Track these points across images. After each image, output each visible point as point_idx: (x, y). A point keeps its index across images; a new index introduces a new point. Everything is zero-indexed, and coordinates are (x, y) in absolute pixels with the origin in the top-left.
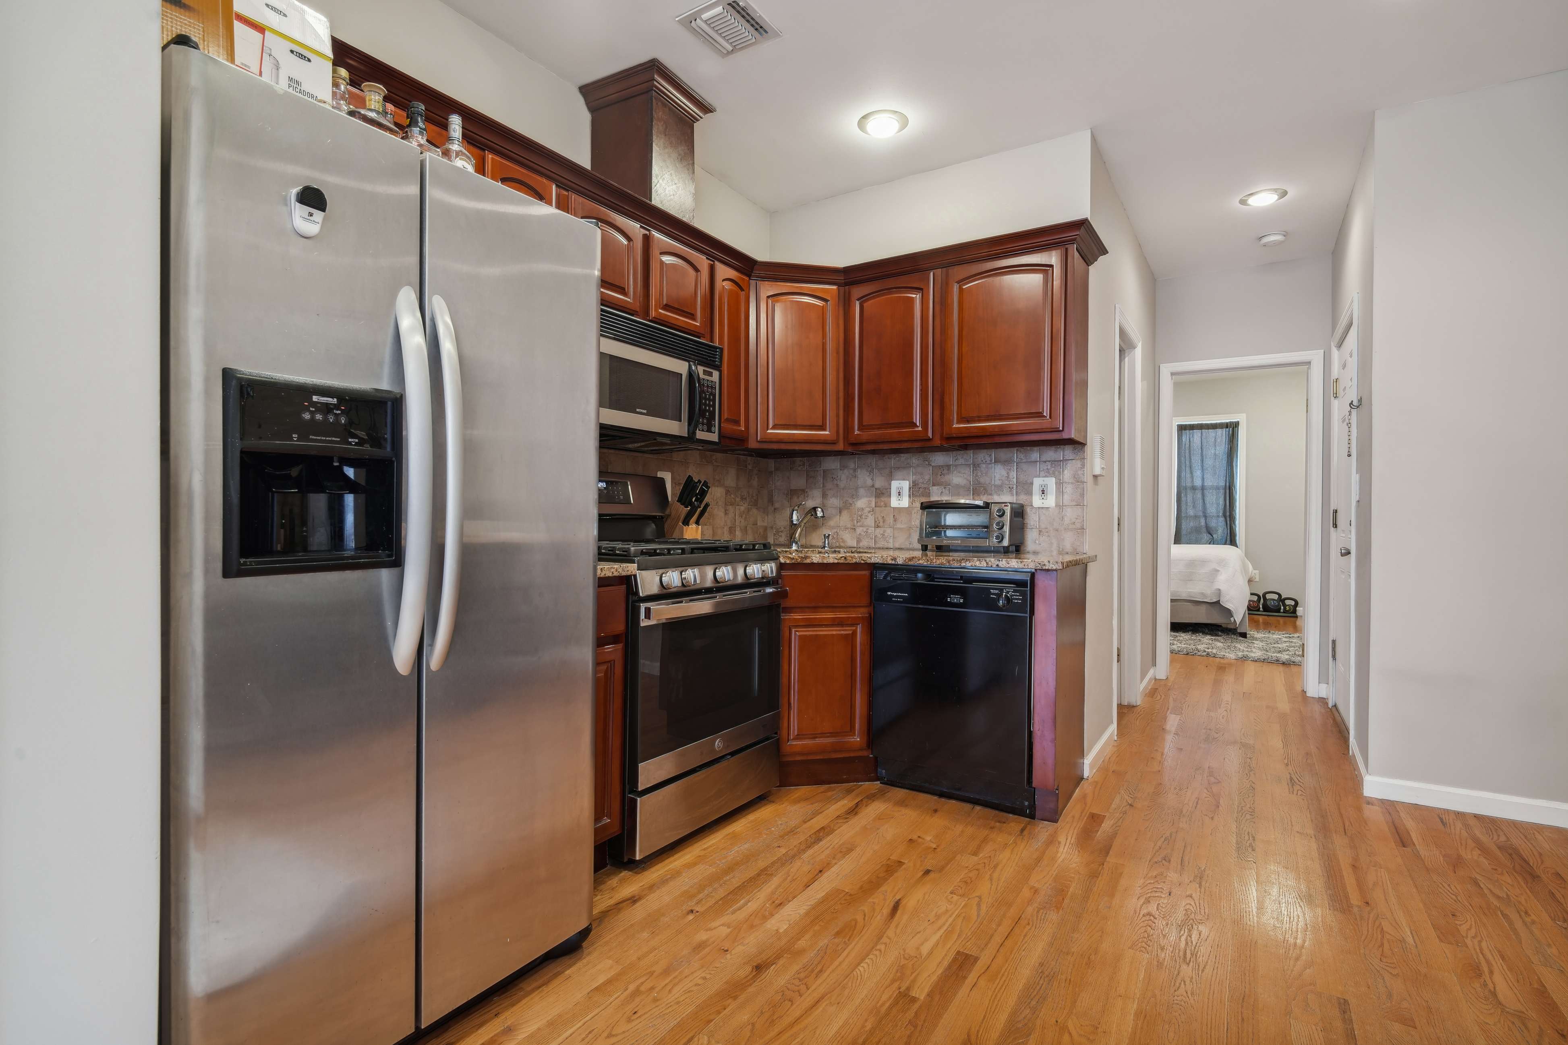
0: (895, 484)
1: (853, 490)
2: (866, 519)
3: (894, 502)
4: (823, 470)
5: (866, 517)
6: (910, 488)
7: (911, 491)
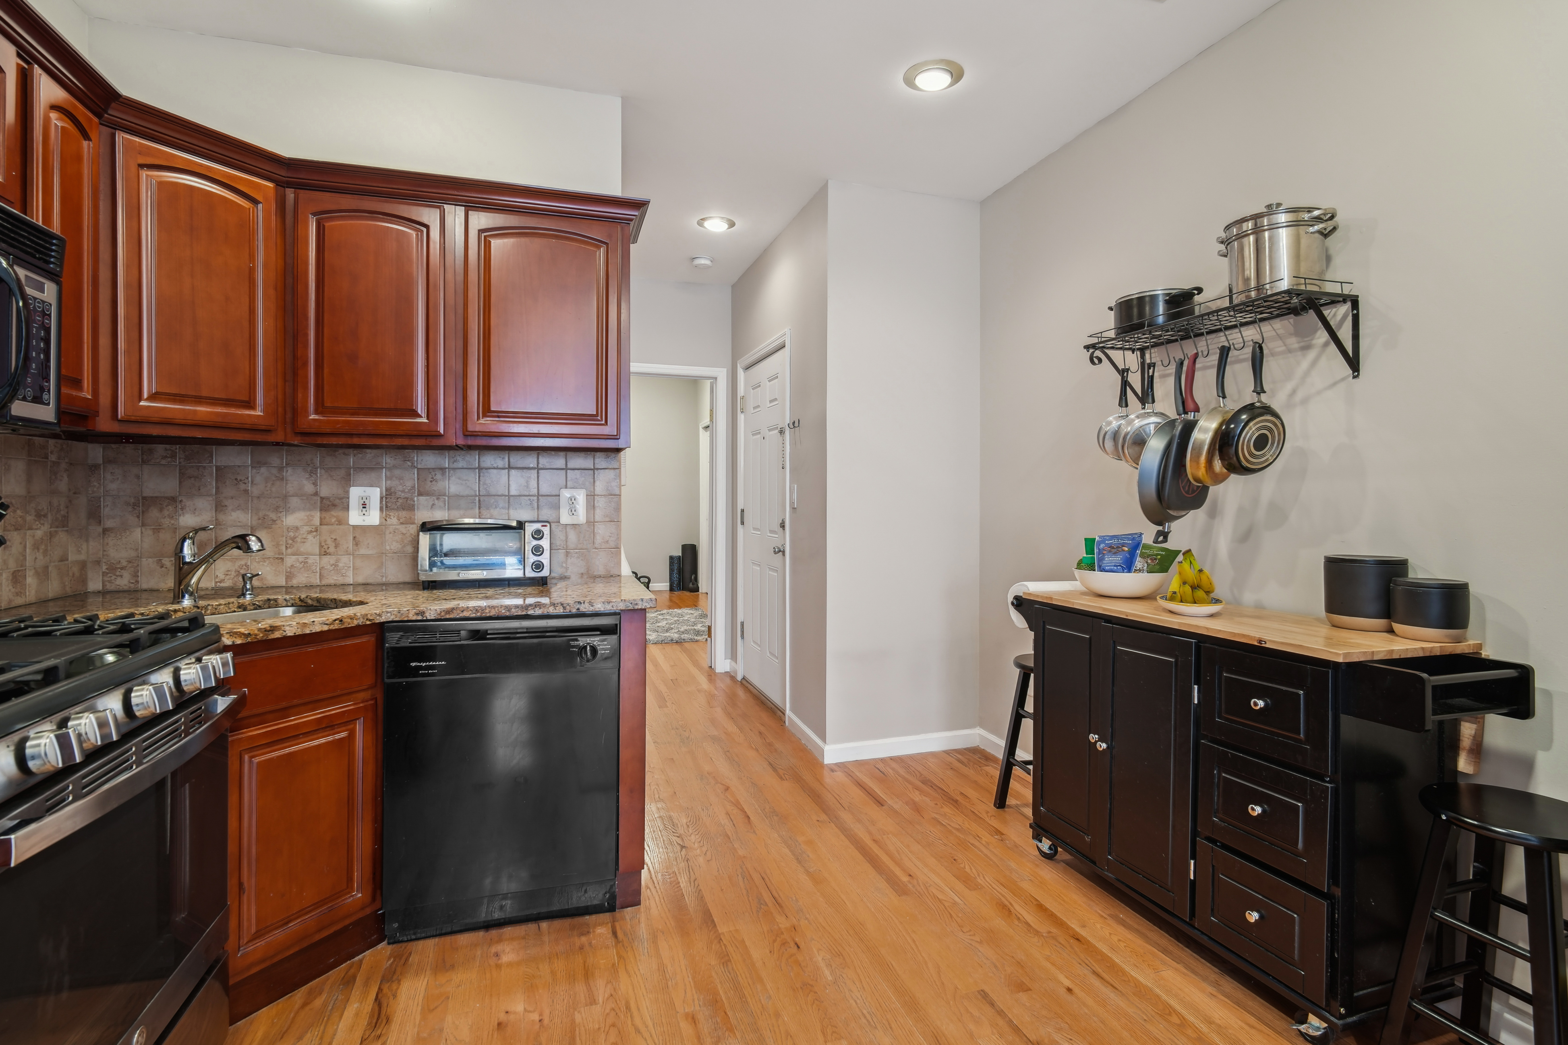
0: (356, 493)
1: (277, 499)
2: (304, 542)
3: (355, 518)
4: (217, 467)
5: (303, 540)
6: (381, 498)
7: (384, 503)
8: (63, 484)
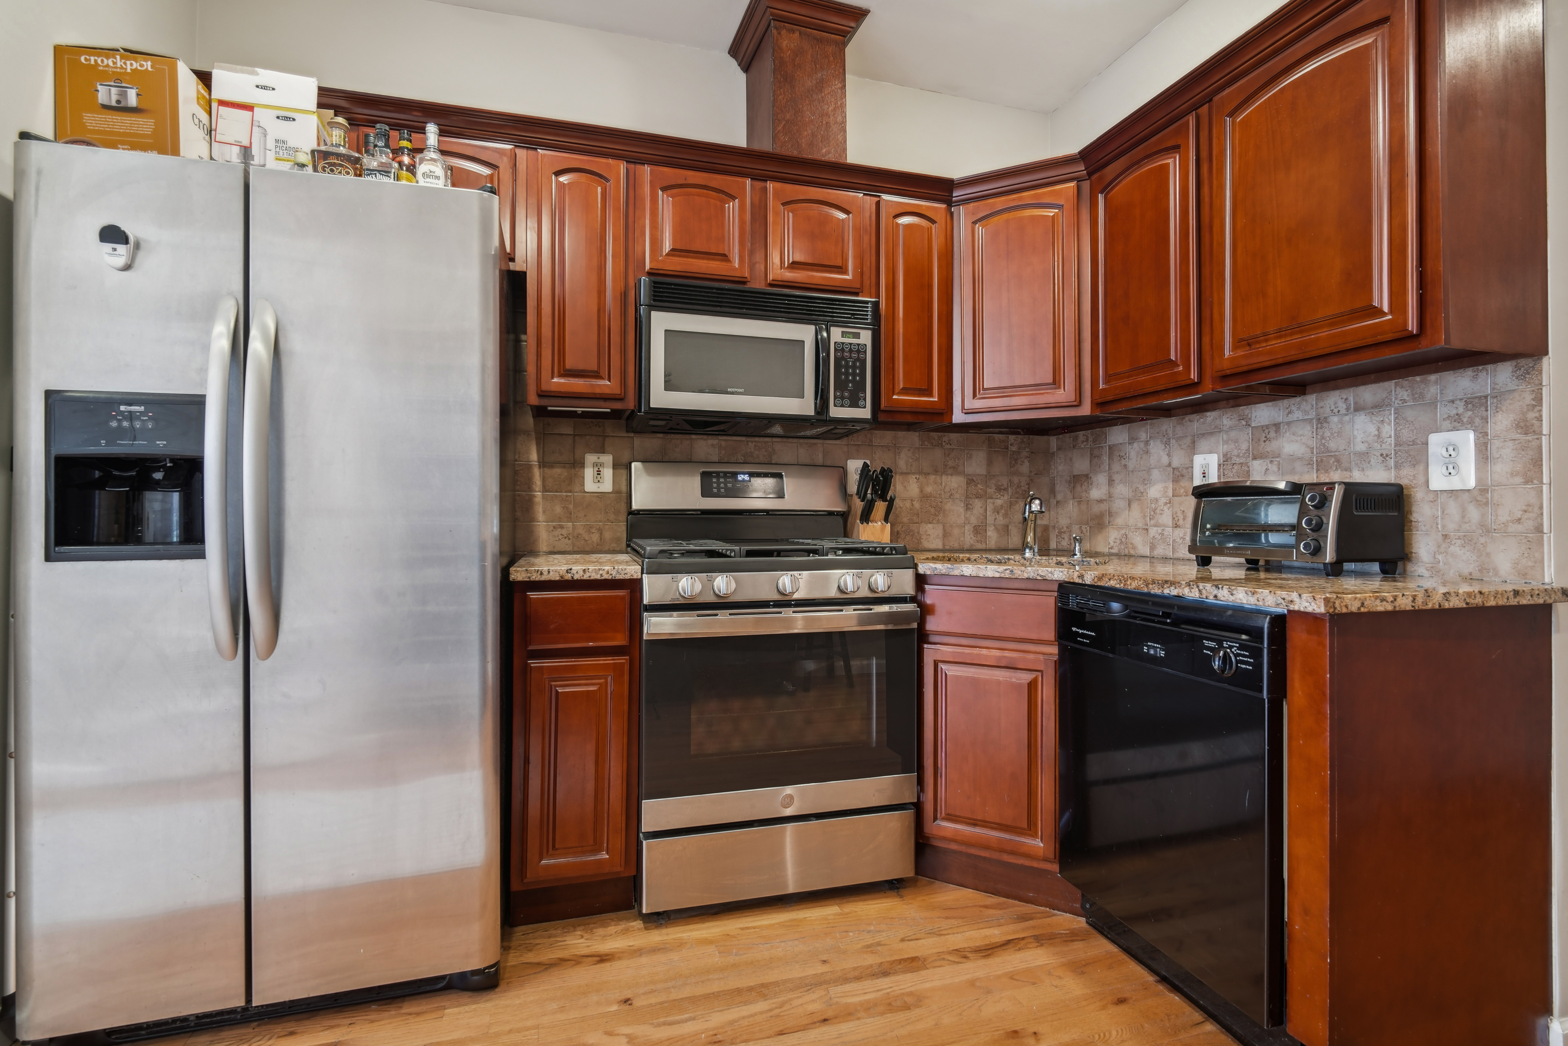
0: (1198, 461)
1: (1144, 472)
5: (1161, 512)
6: (1219, 465)
7: (1222, 470)
8: (1025, 467)
